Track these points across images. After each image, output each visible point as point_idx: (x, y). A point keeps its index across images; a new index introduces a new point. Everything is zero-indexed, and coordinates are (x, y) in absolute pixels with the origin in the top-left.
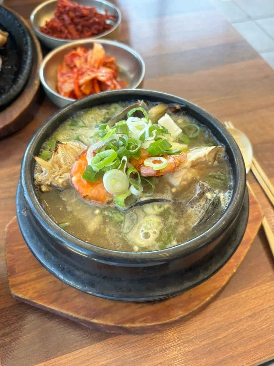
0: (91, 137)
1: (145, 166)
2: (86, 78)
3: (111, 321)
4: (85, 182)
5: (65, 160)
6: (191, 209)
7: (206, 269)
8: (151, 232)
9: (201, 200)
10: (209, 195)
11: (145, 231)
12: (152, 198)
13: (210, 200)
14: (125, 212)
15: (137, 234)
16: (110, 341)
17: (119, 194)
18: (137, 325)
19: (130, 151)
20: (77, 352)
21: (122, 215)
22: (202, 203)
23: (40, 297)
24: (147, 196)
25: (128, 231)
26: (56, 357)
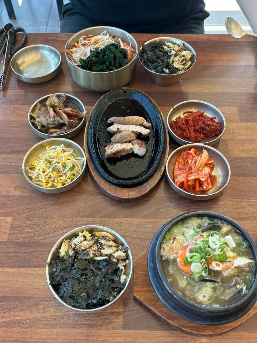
0: (190, 236)
1: (212, 265)
2: (192, 177)
3: (177, 324)
4: (183, 263)
5: (176, 248)
6: (228, 290)
7: (227, 319)
8: (206, 296)
9: (234, 288)
10: (238, 286)
11: (204, 294)
12: (211, 279)
13: (238, 289)
14: (197, 282)
15: (200, 294)
16: (173, 332)
17: (197, 273)
18: (188, 330)
19: (207, 257)
20: (157, 331)
21: (195, 283)
22: (234, 289)
23: (146, 301)
24: (209, 278)
25: (196, 292)
26: (147, 330)
